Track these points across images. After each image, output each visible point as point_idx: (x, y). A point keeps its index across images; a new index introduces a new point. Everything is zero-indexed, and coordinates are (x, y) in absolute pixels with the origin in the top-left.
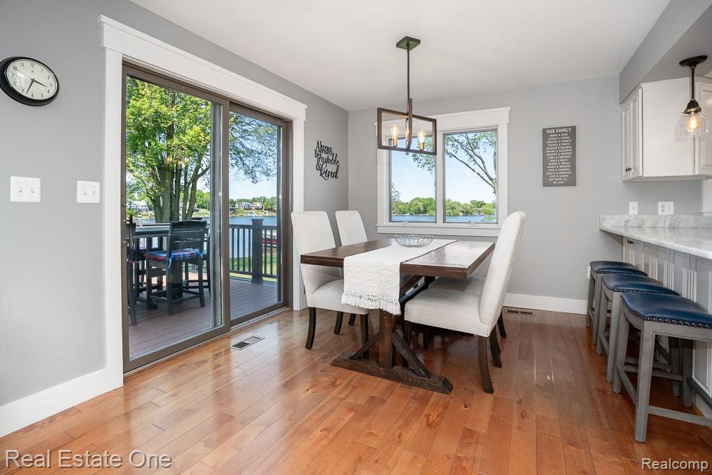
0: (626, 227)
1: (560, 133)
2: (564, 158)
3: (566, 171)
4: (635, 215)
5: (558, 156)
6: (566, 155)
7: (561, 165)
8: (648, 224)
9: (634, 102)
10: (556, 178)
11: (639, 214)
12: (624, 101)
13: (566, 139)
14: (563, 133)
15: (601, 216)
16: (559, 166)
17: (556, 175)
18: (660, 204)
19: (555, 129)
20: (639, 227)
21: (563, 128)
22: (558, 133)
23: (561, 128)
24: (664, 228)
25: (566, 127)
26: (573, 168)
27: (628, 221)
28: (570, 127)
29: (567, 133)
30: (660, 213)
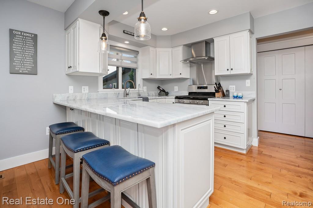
0: (67, 100)
1: (26, 36)
2: (28, 55)
3: (30, 64)
4: (72, 93)
5: (23, 52)
6: (30, 53)
7: (25, 59)
8: (78, 98)
9: (74, 29)
10: (22, 68)
11: (74, 93)
12: (67, 28)
13: (30, 42)
14: (27, 36)
15: (54, 95)
16: (24, 59)
17: (22, 66)
18: (83, 87)
19: (21, 32)
20: (74, 100)
21: (28, 33)
22: (23, 36)
23: (26, 33)
24: (85, 99)
25: (30, 33)
26: (35, 62)
27: (69, 97)
28: (33, 34)
29: (30, 37)
30: (83, 92)
